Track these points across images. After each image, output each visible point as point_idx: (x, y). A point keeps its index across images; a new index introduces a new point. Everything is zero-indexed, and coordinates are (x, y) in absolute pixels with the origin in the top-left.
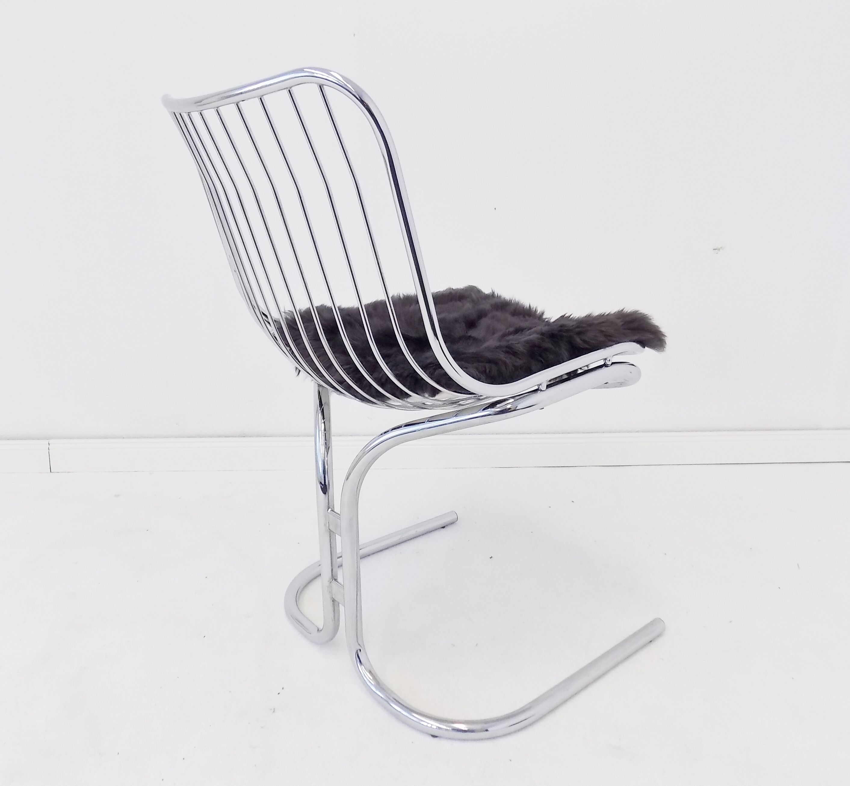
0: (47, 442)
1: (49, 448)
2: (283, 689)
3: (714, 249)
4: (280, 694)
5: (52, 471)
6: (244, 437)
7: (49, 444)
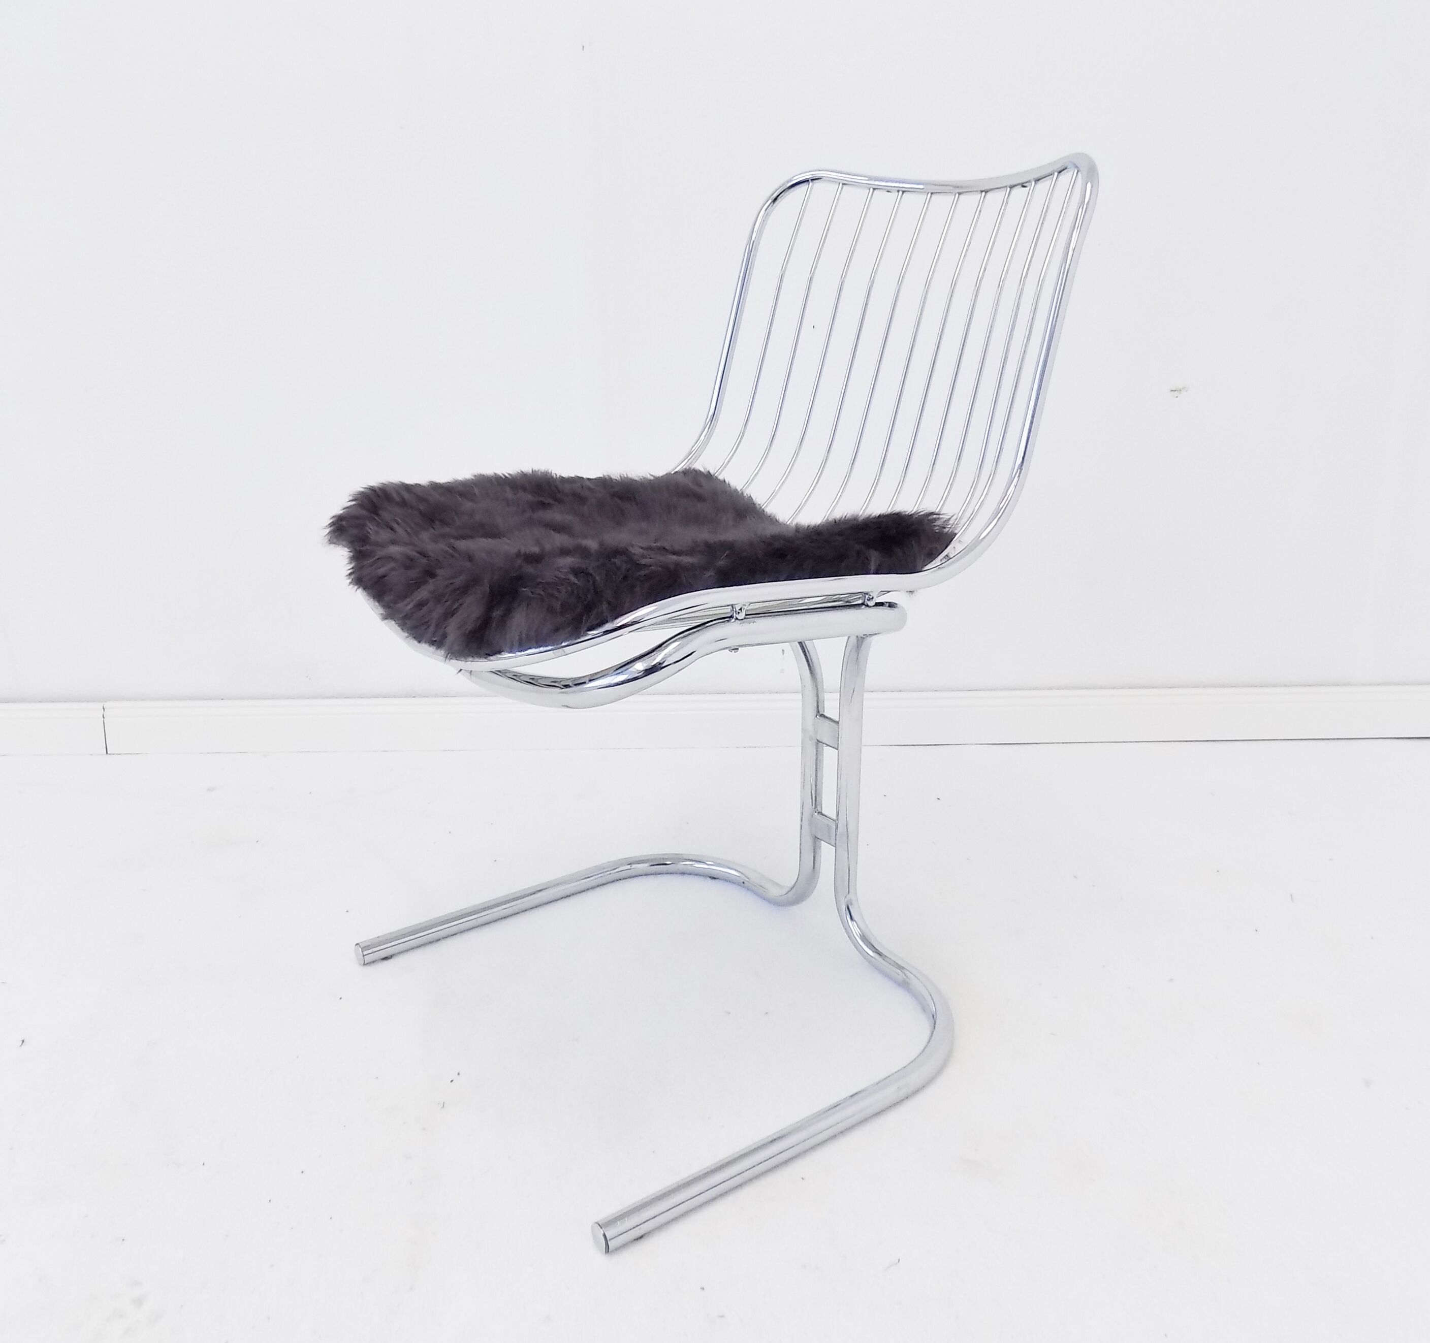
0: (100, 705)
1: (103, 716)
2: (459, 1074)
3: (1172, 391)
4: (453, 1082)
5: (108, 752)
6: (414, 697)
7: (104, 708)
